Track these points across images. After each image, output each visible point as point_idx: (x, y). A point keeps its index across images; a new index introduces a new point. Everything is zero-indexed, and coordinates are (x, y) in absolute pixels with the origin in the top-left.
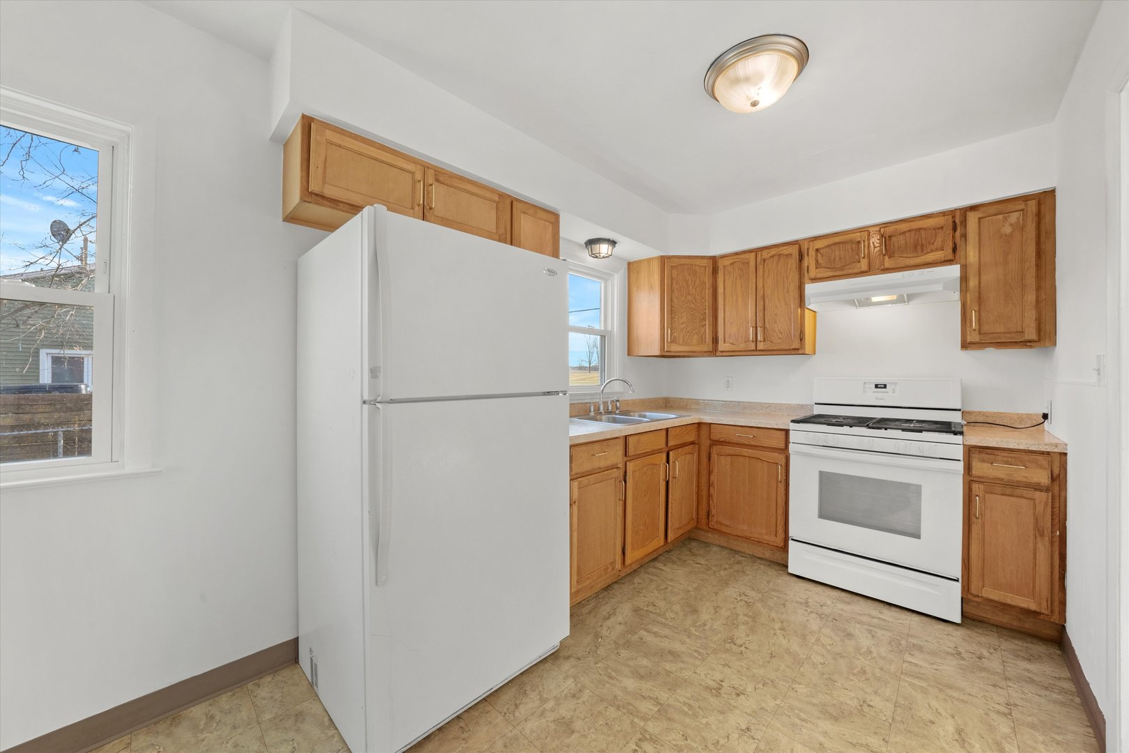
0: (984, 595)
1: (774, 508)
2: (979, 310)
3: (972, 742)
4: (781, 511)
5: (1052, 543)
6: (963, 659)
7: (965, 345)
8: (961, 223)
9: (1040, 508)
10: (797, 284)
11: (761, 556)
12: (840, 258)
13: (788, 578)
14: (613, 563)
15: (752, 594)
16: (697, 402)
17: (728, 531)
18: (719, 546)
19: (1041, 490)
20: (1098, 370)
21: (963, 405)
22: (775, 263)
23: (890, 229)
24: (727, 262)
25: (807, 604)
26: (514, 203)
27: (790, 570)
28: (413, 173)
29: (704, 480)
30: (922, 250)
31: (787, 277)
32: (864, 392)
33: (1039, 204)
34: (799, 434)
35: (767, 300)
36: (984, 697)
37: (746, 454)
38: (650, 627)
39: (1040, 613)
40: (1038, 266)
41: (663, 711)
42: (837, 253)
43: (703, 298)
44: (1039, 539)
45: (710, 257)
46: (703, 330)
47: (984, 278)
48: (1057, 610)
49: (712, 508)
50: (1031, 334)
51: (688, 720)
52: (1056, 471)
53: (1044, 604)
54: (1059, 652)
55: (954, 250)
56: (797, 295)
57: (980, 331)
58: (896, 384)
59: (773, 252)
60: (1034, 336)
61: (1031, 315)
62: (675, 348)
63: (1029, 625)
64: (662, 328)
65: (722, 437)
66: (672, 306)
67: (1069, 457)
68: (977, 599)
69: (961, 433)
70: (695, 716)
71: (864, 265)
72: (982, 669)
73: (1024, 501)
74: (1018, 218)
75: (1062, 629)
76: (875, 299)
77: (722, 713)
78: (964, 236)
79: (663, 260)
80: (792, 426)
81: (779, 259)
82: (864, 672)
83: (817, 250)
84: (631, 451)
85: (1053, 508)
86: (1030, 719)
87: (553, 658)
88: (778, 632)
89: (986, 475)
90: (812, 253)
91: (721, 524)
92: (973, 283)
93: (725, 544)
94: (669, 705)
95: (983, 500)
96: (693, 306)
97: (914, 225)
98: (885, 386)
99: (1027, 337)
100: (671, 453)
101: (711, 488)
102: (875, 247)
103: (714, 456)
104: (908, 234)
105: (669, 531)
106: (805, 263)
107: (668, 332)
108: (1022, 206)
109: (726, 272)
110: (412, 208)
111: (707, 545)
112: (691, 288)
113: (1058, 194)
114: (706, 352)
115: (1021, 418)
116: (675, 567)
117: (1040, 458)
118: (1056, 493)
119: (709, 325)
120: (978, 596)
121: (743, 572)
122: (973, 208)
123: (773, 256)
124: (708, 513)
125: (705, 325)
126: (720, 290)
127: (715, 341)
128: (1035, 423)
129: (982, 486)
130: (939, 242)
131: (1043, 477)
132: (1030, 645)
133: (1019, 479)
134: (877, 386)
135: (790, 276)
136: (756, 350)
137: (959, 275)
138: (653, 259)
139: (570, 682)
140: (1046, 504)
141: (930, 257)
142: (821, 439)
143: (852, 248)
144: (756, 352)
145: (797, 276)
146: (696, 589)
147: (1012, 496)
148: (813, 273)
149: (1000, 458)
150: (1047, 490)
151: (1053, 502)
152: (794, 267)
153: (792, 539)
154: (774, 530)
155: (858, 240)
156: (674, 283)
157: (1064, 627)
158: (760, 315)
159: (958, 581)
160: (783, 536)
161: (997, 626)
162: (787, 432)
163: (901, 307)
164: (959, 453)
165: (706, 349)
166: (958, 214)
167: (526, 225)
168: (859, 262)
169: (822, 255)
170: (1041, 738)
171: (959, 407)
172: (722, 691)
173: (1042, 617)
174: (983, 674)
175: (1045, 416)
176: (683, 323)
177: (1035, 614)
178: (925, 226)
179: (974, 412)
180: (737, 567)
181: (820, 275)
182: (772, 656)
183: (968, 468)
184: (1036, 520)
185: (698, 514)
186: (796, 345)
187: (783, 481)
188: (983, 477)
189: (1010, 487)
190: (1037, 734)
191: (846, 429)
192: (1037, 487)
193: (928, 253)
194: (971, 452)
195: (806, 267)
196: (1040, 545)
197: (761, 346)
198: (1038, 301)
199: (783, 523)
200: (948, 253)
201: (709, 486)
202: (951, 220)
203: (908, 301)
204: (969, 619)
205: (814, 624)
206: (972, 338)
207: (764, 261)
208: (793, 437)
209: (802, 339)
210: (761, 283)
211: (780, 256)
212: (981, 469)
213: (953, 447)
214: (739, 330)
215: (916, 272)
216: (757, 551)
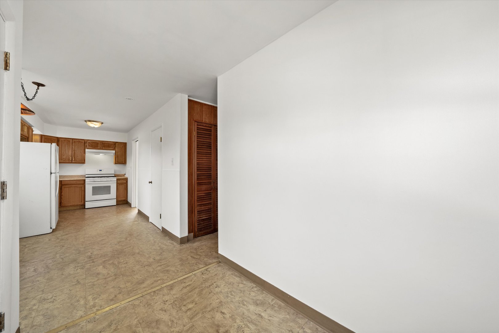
0: (119, 200)
1: (81, 196)
2: (117, 158)
4: (83, 197)
6: (117, 209)
7: (115, 164)
10: (84, 149)
12: (94, 145)
17: (67, 205)
23: (104, 142)
24: (62, 140)
27: (86, 208)
30: (109, 147)
31: (81, 147)
33: (125, 144)
34: (87, 180)
35: (75, 151)
37: (73, 186)
40: (125, 153)
45: (57, 137)
49: (62, 201)
50: (124, 163)
52: (126, 181)
53: (126, 198)
54: (127, 204)
56: (83, 151)
59: (77, 140)
61: (123, 160)
63: (124, 202)
65: (65, 183)
67: (128, 179)
69: (115, 177)
72: (119, 209)
75: (127, 201)
78: (116, 146)
79: (42, 136)
83: (89, 143)
85: (126, 186)
91: (65, 204)
92: (117, 154)
93: (65, 210)
95: (119, 186)
97: (108, 143)
98: (101, 170)
101: (62, 196)
102: (101, 145)
103: (63, 189)
106: (86, 144)
108: (123, 144)
109: (62, 142)
113: (127, 143)
115: (122, 175)
117: (124, 179)
118: (127, 183)
122: (117, 142)
129: (118, 184)
130: (112, 146)
132: (124, 204)
133: (123, 182)
134: (100, 170)
137: (115, 152)
141: (111, 149)
143: (96, 144)
144: (72, 163)
145: (84, 147)
149: (121, 180)
152: (83, 145)
153: (86, 202)
154: (81, 201)
158: (73, 154)
159: (116, 199)
160: (84, 201)
161: (120, 204)
162: (85, 180)
163: (105, 156)
164: (116, 180)
168: (98, 147)
171: (114, 174)
175: (125, 174)
178: (110, 143)
179: (117, 174)
181: (89, 148)
183: (117, 182)
186: (83, 162)
187: (83, 191)
189: (122, 184)
192: (125, 183)
194: (117, 179)
195: (86, 146)
196: (125, 191)
197: (73, 161)
198: (125, 158)
199: (83, 199)
200: (113, 149)
202: (114, 143)
204: (117, 205)
206: (117, 162)
207: (75, 142)
208: (86, 181)
209: (85, 160)
210: (73, 147)
211: (79, 142)
212: (119, 182)
213: (115, 179)
214: (66, 157)
215: (108, 151)
216: (75, 208)
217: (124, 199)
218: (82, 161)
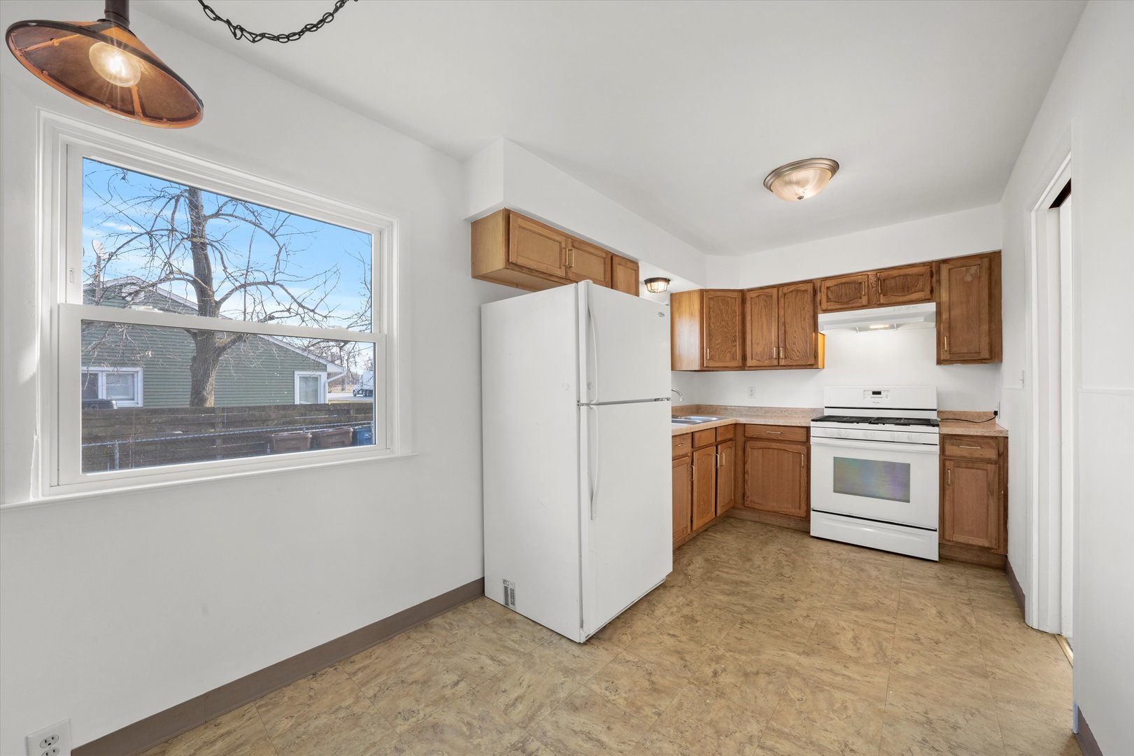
0: (954, 540)
1: (798, 488)
2: (950, 337)
3: (948, 617)
4: (803, 489)
5: (999, 499)
6: (941, 580)
7: (939, 362)
8: (936, 272)
9: (991, 476)
10: (812, 313)
11: (787, 526)
12: (846, 295)
13: (811, 539)
14: (687, 527)
15: (786, 549)
16: (725, 408)
17: (761, 508)
18: (752, 521)
19: (992, 464)
20: (1023, 380)
21: (938, 405)
22: (794, 297)
23: (884, 275)
24: (753, 295)
25: (828, 554)
26: (614, 257)
27: (812, 534)
28: (560, 243)
29: (740, 469)
30: (908, 291)
31: (804, 308)
32: (864, 397)
33: (990, 261)
34: (817, 430)
35: (787, 326)
36: (955, 597)
37: (775, 447)
38: (721, 569)
39: (991, 549)
40: (990, 305)
41: (750, 610)
42: (843, 291)
43: (734, 323)
44: (990, 497)
45: (740, 290)
46: (734, 349)
47: (953, 313)
48: (1002, 545)
49: (747, 490)
50: (985, 354)
51: (768, 614)
52: (1001, 449)
53: (994, 542)
54: (1004, 574)
55: (932, 291)
56: (812, 322)
57: (950, 351)
58: (888, 391)
59: (792, 288)
60: (987, 356)
61: (985, 341)
62: (712, 364)
63: (984, 559)
64: (702, 348)
65: (755, 434)
66: (709, 330)
67: (1009, 440)
68: (949, 543)
69: (938, 425)
70: (772, 612)
71: (864, 301)
72: (954, 584)
73: (979, 471)
74: (976, 271)
75: (1005, 557)
76: (872, 327)
77: (789, 609)
78: (939, 281)
79: (702, 293)
80: (813, 424)
81: (797, 294)
82: (876, 588)
83: (828, 288)
84: (696, 444)
85: (999, 475)
86: (982, 606)
87: (663, 587)
88: (813, 569)
89: (954, 454)
90: (824, 290)
91: (754, 503)
92: (945, 316)
93: (756, 519)
94: (753, 607)
95: (953, 472)
96: (726, 330)
97: (902, 272)
98: (880, 393)
99: (982, 357)
100: (719, 447)
101: (746, 475)
102: (873, 287)
103: (748, 450)
104: (897, 278)
105: (718, 507)
106: (818, 297)
107: (707, 352)
108: (979, 262)
109: (753, 303)
110: (560, 268)
111: (743, 520)
112: (724, 315)
113: (1003, 254)
114: (737, 367)
115: (979, 415)
116: (723, 534)
117: (990, 441)
118: (1001, 464)
119: (739, 345)
120: (950, 541)
121: (776, 536)
122: (945, 261)
123: (792, 291)
124: (744, 495)
125: (736, 345)
126: (748, 318)
127: (744, 358)
128: (989, 418)
129: (952, 463)
130: (920, 285)
131: (991, 454)
132: (984, 571)
133: (977, 456)
134: (874, 393)
135: (806, 308)
136: (779, 365)
137: (935, 310)
138: (693, 291)
139: (681, 598)
140: (995, 472)
141: (914, 296)
142: (835, 433)
143: (855, 287)
144: (778, 366)
145: (812, 308)
146: (745, 547)
147: (972, 468)
148: (824, 306)
149: (964, 442)
150: (996, 463)
151: (999, 471)
152: (809, 300)
153: (813, 510)
154: (798, 504)
155: (860, 281)
156: (711, 312)
157: (1006, 557)
158: (781, 337)
159: (936, 531)
160: (805, 508)
161: (963, 562)
162: (808, 429)
163: (892, 332)
164: (936, 439)
165: (737, 365)
166: (934, 265)
167: (620, 273)
168: (861, 298)
169: (832, 292)
170: (989, 613)
171: (935, 408)
172: (785, 600)
173: (992, 551)
174: (954, 586)
175: (996, 413)
176: (719, 344)
177: (988, 549)
178: (910, 273)
179: (946, 412)
180: (770, 534)
181: (830, 308)
182: (812, 582)
183: (943, 451)
184: (989, 485)
185: (735, 496)
187: (805, 467)
188: (953, 456)
189: (971, 462)
190: (986, 612)
191: (855, 425)
192: (989, 461)
193: (913, 293)
194: (944, 438)
195: (819, 301)
196: (991, 502)
197: (782, 362)
198: (990, 331)
199: (805, 499)
200: (927, 293)
201: (744, 473)
202: (929, 270)
203: (897, 327)
204: (944, 559)
205: (837, 565)
206: (945, 356)
207: (785, 294)
208: (813, 432)
209: (816, 357)
210: (782, 313)
211: (798, 291)
212: (952, 450)
213: (932, 435)
214: (764, 349)
215: (904, 307)
216: (784, 522)
217: (987, 544)
218: (811, 361)
